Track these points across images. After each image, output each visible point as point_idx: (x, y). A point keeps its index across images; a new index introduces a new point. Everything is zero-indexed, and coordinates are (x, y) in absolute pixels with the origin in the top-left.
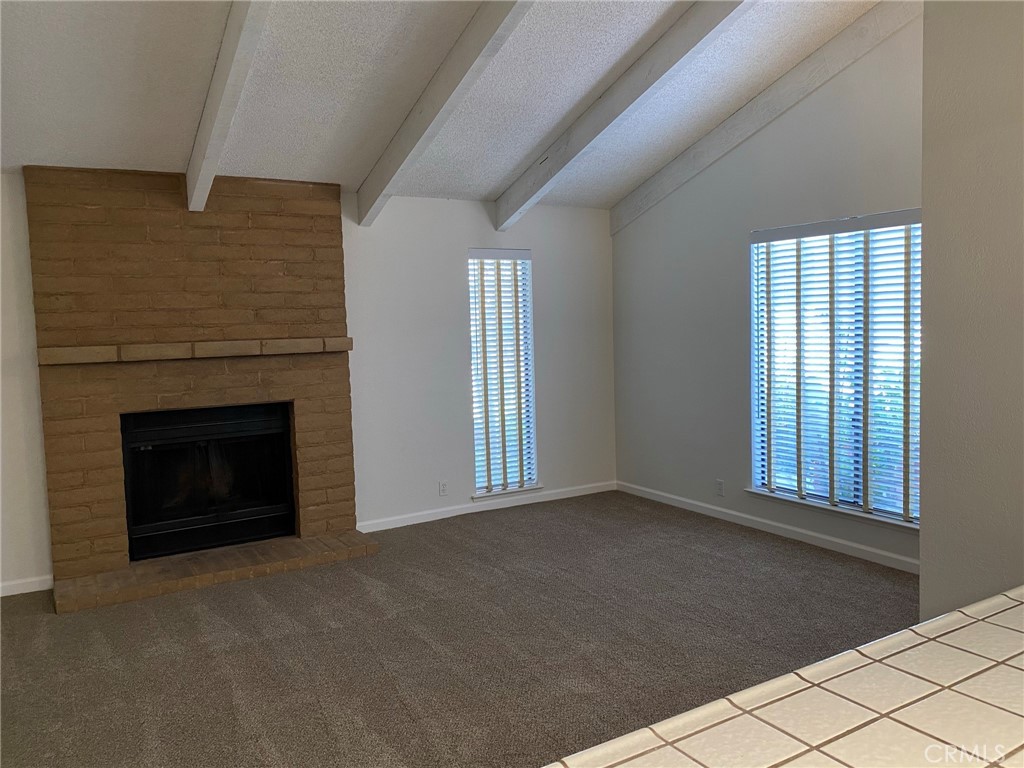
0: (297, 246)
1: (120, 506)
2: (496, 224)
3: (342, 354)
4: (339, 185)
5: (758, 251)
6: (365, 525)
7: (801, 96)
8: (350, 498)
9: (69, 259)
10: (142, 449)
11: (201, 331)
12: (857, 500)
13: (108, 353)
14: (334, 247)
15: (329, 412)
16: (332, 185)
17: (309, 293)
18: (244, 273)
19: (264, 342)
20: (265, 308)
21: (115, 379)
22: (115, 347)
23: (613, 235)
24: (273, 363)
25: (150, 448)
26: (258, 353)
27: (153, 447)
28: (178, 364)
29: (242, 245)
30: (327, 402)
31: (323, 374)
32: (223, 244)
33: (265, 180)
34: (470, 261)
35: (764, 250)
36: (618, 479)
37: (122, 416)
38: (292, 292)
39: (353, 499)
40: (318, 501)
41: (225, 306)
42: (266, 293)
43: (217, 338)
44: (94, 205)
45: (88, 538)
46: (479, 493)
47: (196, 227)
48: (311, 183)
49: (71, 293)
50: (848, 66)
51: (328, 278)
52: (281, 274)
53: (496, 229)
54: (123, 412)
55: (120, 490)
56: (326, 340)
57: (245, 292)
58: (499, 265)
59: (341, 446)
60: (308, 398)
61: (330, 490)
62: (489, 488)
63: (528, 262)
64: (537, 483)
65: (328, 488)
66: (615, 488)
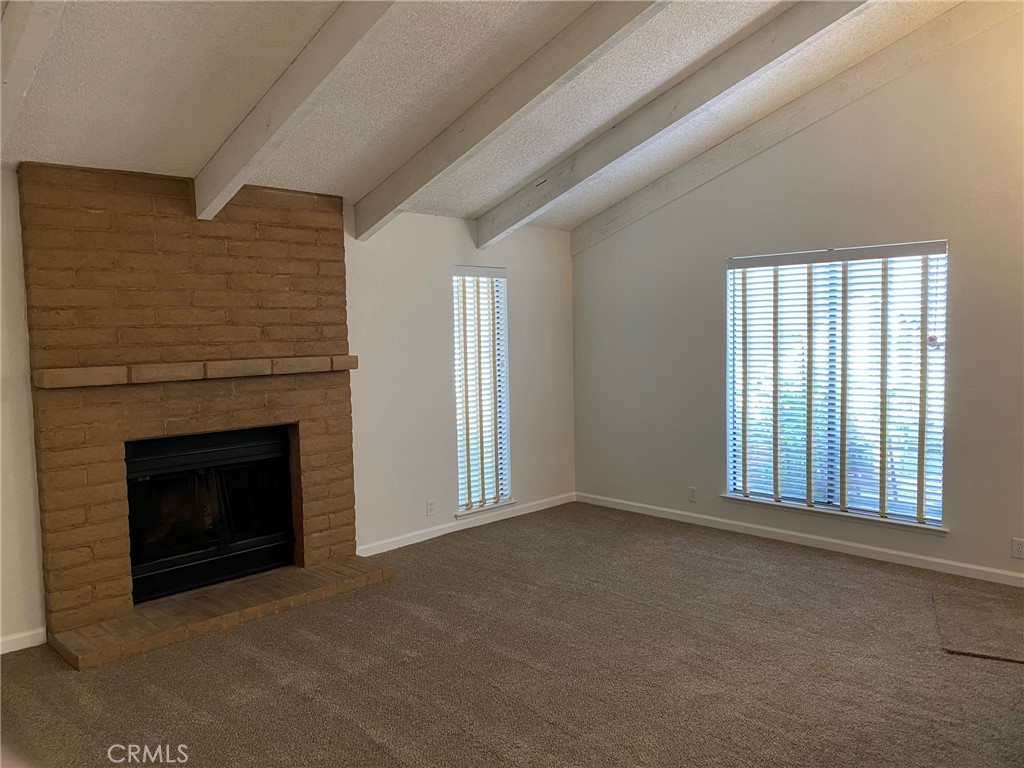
0: (302, 260)
1: (125, 544)
2: (478, 242)
3: (344, 373)
4: (342, 198)
5: (733, 277)
6: (365, 548)
7: (781, 139)
8: (351, 522)
9: (71, 268)
10: (140, 480)
11: (208, 349)
12: (830, 500)
13: (118, 375)
14: (338, 261)
15: (332, 434)
16: (336, 197)
17: (313, 309)
18: (252, 287)
19: (275, 360)
20: (271, 324)
21: (120, 403)
22: (125, 368)
23: (573, 256)
24: (278, 383)
25: (148, 478)
26: (269, 372)
27: (151, 477)
28: (186, 386)
29: (249, 257)
30: (330, 422)
31: (326, 394)
32: (230, 256)
33: (272, 189)
34: (455, 278)
35: (740, 275)
36: (577, 491)
37: (127, 443)
38: (296, 308)
39: (353, 523)
40: (321, 528)
41: (232, 322)
42: (272, 308)
43: (225, 357)
44: (100, 209)
45: (89, 583)
46: (461, 511)
47: (205, 237)
48: (316, 194)
49: (73, 307)
50: (827, 116)
51: (330, 294)
52: (287, 289)
53: (477, 248)
54: (128, 439)
55: (124, 526)
56: (334, 358)
57: (252, 307)
58: (478, 282)
59: (343, 468)
60: (313, 420)
61: (332, 516)
62: (469, 505)
63: (503, 280)
64: (510, 498)
65: (330, 513)
66: (575, 500)
